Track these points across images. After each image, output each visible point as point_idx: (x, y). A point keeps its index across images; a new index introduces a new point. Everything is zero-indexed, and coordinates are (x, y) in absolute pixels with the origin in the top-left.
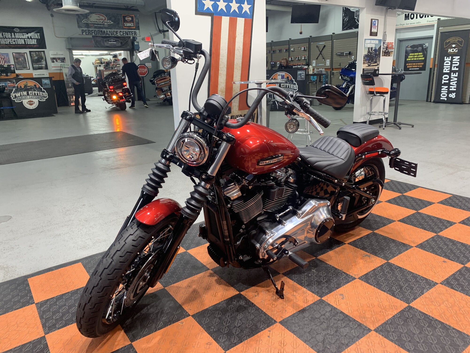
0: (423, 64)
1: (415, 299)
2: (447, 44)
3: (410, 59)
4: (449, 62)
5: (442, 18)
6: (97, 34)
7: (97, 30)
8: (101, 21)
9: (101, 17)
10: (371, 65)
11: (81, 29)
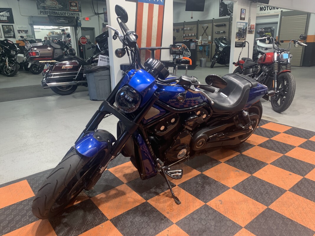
1: (272, 203)
5: (284, 10)
6: (51, 14)
7: (51, 11)
8: (54, 5)
9: (54, 2)
10: (240, 39)
11: (40, 10)
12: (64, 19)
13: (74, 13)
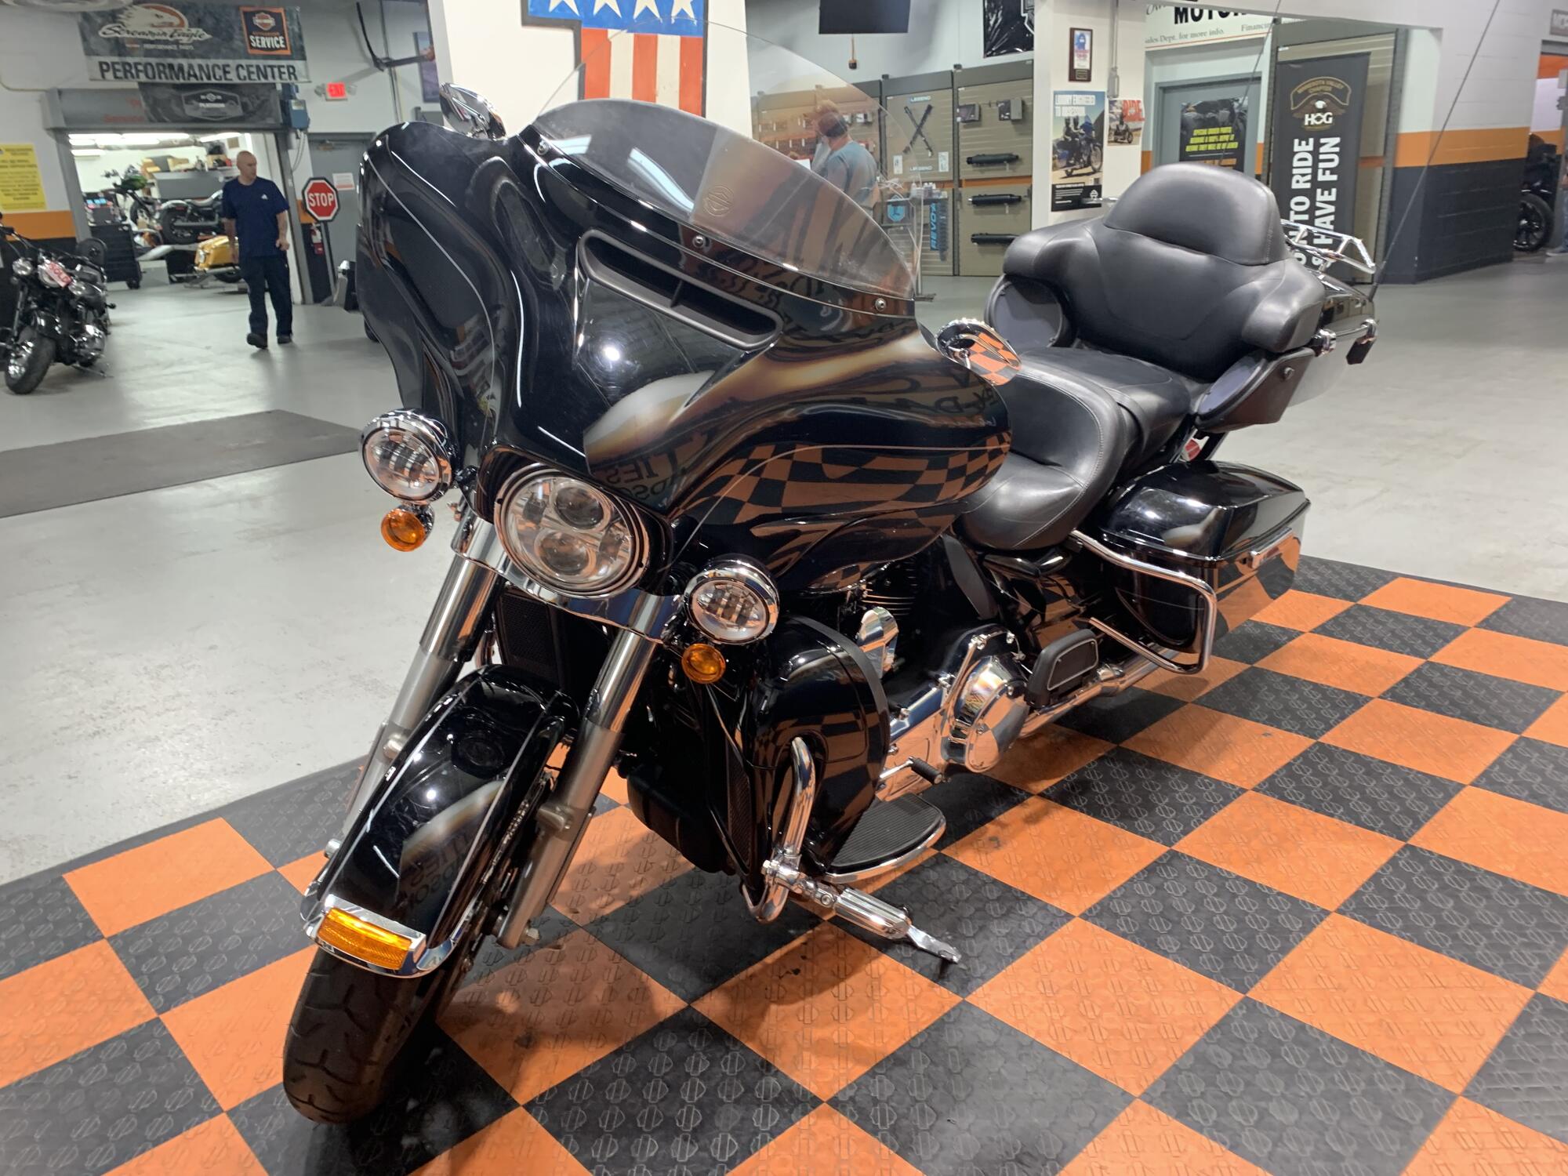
0: (1233, 161)
1: (1185, 833)
2: (1299, 97)
3: (1194, 148)
4: (1309, 157)
6: (154, 77)
7: (153, 61)
8: (165, 30)
9: (167, 18)
10: (1075, 172)
11: (98, 59)
12: (219, 97)
13: (272, 67)
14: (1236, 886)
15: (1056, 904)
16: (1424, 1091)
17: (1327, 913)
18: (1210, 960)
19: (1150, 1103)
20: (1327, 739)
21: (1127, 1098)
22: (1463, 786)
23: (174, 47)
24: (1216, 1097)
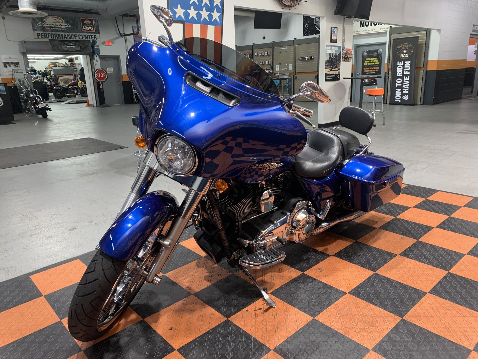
0: (378, 68)
1: (379, 268)
2: (399, 49)
3: (366, 64)
4: (402, 67)
5: (394, 26)
6: (54, 38)
7: (54, 33)
8: (58, 24)
9: (58, 20)
10: (333, 70)
11: (37, 32)
12: (73, 44)
13: (89, 36)
14: (397, 284)
15: (341, 289)
16: (461, 349)
17: (426, 293)
18: (390, 307)
19: (375, 352)
20: (421, 240)
21: (367, 350)
22: (465, 255)
23: (60, 29)
24: (396, 350)
